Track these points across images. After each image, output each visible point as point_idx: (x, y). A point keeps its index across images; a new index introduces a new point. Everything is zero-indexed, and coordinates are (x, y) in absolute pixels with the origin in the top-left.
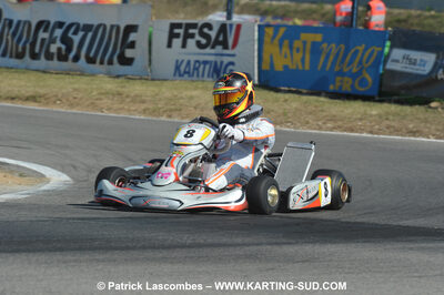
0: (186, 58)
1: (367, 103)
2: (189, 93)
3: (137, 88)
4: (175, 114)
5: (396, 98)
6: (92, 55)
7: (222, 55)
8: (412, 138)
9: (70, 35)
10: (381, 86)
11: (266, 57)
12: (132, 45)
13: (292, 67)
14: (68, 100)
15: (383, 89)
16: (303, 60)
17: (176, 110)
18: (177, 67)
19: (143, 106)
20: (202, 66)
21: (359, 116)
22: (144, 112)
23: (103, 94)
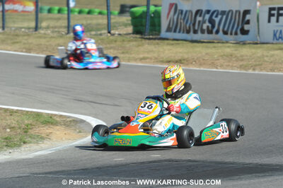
6: (226, 29)
9: (214, 17)
12: (248, 22)
14: (199, 61)
17: (259, 65)
18: (275, 35)
22: (241, 67)
23: (222, 56)
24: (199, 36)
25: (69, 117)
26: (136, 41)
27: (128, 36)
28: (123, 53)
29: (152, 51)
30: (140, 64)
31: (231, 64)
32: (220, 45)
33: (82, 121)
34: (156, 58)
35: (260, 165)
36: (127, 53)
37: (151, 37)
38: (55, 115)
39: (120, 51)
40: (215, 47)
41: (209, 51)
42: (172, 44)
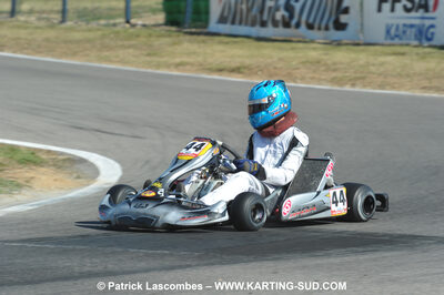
4: (358, 82)
6: (311, 20)
7: (423, 18)
9: (292, 2)
12: (346, 11)
18: (388, 32)
22: (334, 81)
23: (303, 63)
24: (269, 31)
25: (62, 154)
26: (169, 36)
27: (157, 29)
28: (149, 55)
29: (195, 53)
30: (175, 73)
31: (317, 76)
32: (301, 45)
33: (82, 161)
34: (201, 65)
35: (359, 234)
36: (155, 55)
37: (194, 30)
38: (40, 150)
39: (145, 52)
40: (293, 49)
41: (284, 54)
42: (227, 43)
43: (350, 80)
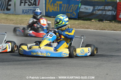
0: (25, 9)
1: (75, 20)
2: (26, 18)
3: (12, 17)
4: (22, 24)
5: (82, 19)
7: (35, 8)
8: (87, 30)
10: (78, 15)
11: (47, 8)
12: (10, 5)
13: (55, 11)
15: (79, 16)
16: (57, 9)
18: (23, 11)
19: (13, 22)
20: (30, 11)
21: (72, 24)
23: (2, 19)
43: (19, 23)
